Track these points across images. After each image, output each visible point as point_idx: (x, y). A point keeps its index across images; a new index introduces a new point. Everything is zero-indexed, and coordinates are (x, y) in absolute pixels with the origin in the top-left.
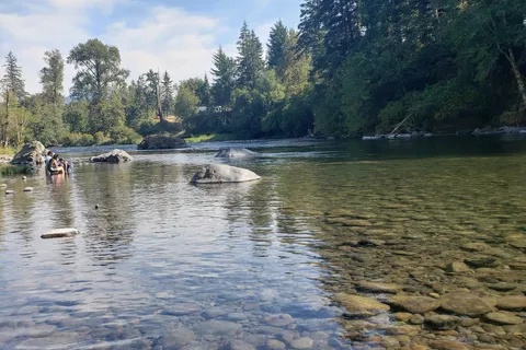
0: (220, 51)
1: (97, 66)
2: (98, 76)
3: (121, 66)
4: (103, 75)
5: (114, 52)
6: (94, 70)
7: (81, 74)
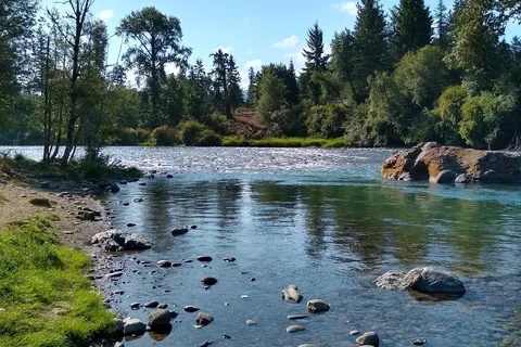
0: (316, 27)
1: (153, 42)
2: (154, 54)
3: (182, 43)
4: (160, 54)
5: (175, 24)
6: (149, 47)
7: (133, 51)
